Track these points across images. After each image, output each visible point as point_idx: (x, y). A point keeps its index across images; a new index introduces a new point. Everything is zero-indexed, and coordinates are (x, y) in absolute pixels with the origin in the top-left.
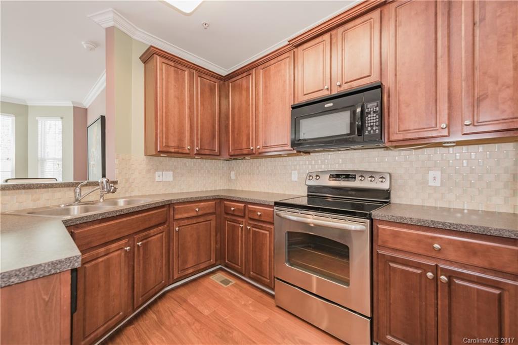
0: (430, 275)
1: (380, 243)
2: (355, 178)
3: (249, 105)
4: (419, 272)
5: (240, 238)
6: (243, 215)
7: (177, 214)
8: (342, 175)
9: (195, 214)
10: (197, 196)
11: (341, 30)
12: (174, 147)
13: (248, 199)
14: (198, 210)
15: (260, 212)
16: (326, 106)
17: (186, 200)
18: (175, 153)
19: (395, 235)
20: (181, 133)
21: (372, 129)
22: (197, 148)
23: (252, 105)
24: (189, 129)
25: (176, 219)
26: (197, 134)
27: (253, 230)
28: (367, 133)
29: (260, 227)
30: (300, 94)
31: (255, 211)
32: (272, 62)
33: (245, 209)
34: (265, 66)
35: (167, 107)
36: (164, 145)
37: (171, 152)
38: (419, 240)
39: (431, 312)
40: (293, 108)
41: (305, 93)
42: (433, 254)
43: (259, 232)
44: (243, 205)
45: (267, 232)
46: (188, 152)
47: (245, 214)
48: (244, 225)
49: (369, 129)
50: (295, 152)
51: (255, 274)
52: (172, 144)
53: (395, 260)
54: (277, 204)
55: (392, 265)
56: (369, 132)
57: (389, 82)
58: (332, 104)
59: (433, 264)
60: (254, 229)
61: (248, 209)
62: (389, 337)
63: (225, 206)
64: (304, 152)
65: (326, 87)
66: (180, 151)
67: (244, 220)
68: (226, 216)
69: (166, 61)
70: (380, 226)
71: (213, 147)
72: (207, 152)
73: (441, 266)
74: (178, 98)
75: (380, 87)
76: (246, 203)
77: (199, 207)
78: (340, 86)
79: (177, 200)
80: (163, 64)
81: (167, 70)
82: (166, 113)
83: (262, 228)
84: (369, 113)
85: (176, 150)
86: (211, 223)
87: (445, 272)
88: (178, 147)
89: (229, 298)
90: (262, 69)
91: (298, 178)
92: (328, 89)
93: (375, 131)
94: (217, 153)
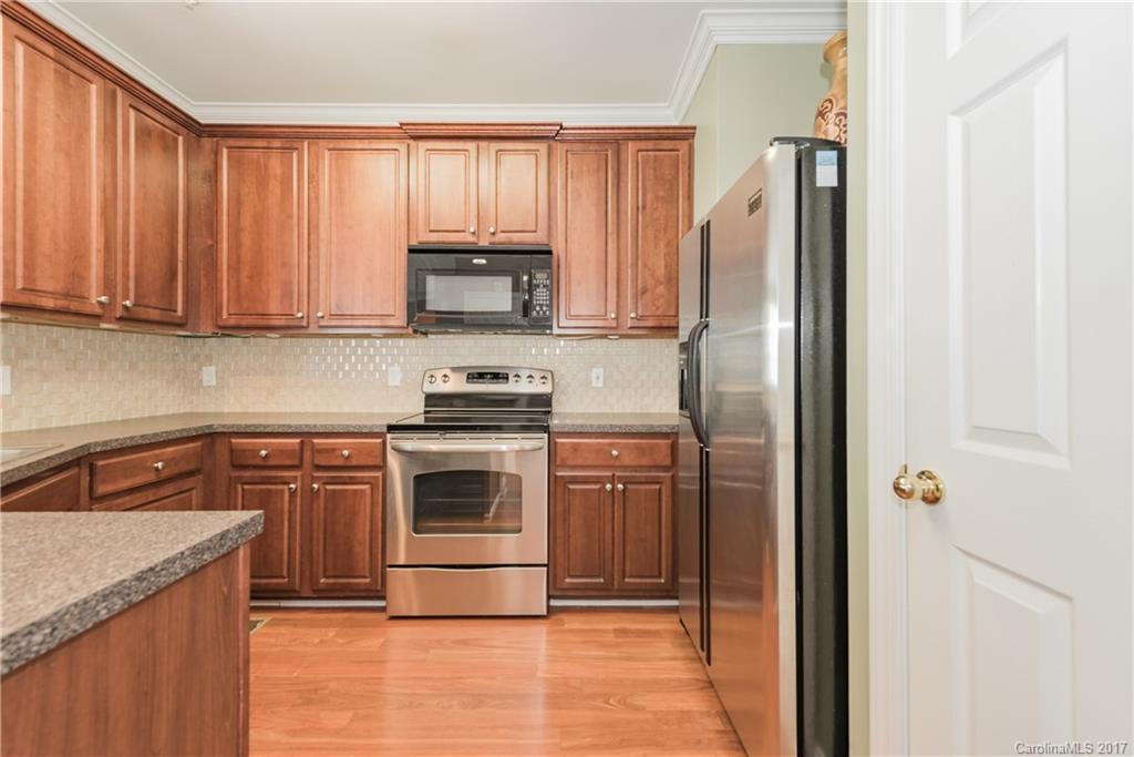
0: (609, 486)
1: (558, 462)
2: (507, 378)
3: (290, 217)
4: (597, 487)
5: (286, 517)
6: (296, 462)
7: (104, 481)
8: (487, 374)
9: (152, 477)
10: (158, 431)
11: (495, 146)
12: (54, 294)
13: (315, 426)
14: (164, 467)
15: (346, 449)
16: (475, 261)
17: (129, 443)
18: (55, 311)
19: (575, 448)
20: (78, 255)
21: (541, 309)
22: (128, 303)
23: (300, 218)
24: (102, 247)
25: (96, 499)
26: (126, 264)
27: (326, 490)
28: (534, 313)
29: (347, 480)
30: (421, 227)
31: (334, 450)
32: (358, 144)
33: (302, 450)
34: (337, 147)
35: (30, 173)
36: (20, 285)
37: (42, 310)
38: (599, 450)
39: (609, 527)
40: (411, 251)
41: (432, 228)
42: (612, 463)
43: (346, 490)
44: (298, 440)
45: (366, 487)
46: (98, 310)
47: (301, 459)
48: (299, 484)
49: (538, 308)
50: (410, 330)
51: (331, 581)
52: (46, 284)
53: (575, 480)
54: (391, 428)
55: (571, 487)
56: (538, 312)
57: (558, 247)
58: (484, 261)
59: (610, 474)
60: (328, 487)
61: (312, 448)
62: (568, 580)
63: (232, 451)
64: (422, 333)
65: (472, 230)
66: (74, 306)
67: (298, 474)
68: (237, 474)
69: (31, 38)
70: (558, 440)
71: (170, 303)
72: (154, 314)
73: (617, 474)
74: (68, 154)
75: (550, 252)
76: (306, 435)
77: (164, 457)
78: (493, 234)
79: (105, 443)
80: (17, 41)
81: (29, 65)
82: (28, 191)
83: (353, 481)
84: (538, 286)
85: (61, 303)
86: (190, 497)
87: (621, 480)
88: (67, 296)
89: (276, 645)
90: (330, 150)
91: (402, 381)
92: (474, 233)
93: (544, 313)
94: (181, 317)
